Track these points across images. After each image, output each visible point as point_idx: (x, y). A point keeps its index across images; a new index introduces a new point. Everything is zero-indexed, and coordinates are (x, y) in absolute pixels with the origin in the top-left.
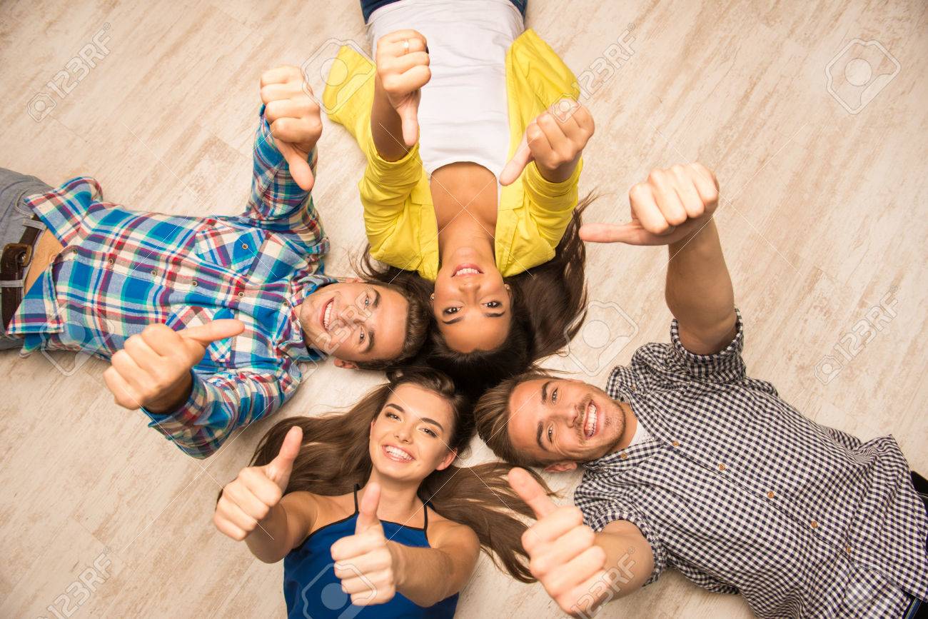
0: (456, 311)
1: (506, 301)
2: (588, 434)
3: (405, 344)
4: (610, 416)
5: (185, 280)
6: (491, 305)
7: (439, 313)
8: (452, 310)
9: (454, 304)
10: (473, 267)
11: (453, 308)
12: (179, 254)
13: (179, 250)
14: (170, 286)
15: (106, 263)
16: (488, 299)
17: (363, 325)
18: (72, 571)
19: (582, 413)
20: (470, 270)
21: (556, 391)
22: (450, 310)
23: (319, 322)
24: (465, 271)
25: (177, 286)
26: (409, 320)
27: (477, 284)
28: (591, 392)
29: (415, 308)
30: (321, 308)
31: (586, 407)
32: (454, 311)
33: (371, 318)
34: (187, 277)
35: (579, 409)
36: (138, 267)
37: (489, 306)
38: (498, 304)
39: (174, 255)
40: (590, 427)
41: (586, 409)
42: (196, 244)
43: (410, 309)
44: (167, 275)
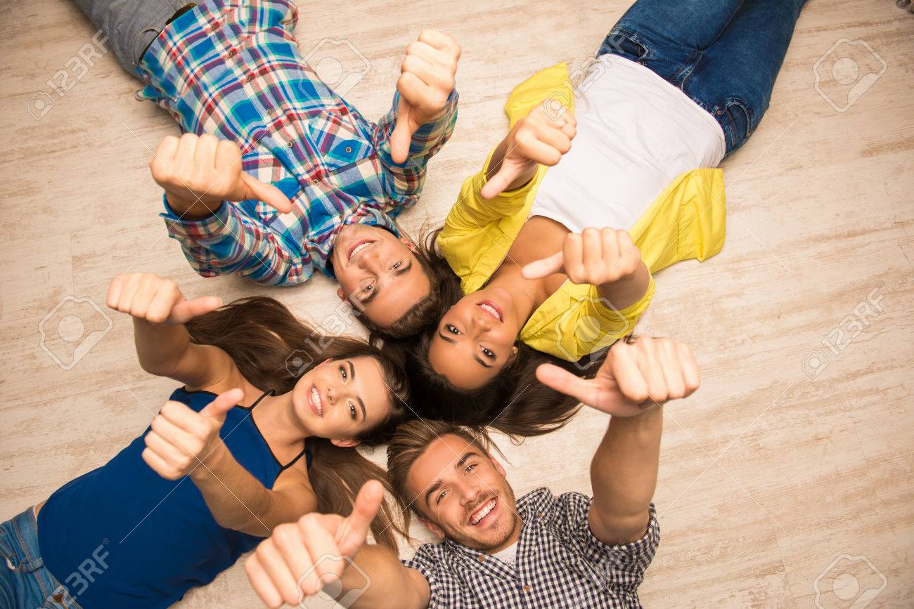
0: (456, 333)
1: (501, 360)
2: (471, 522)
3: (396, 322)
4: (500, 522)
5: (286, 136)
6: (486, 353)
7: (444, 322)
8: (454, 330)
9: (460, 326)
10: (498, 311)
11: (455, 329)
12: (298, 114)
13: (301, 112)
14: (271, 130)
15: (244, 77)
16: (489, 346)
17: (377, 281)
18: (36, 269)
19: (480, 502)
20: (493, 311)
21: (475, 465)
22: (452, 328)
23: (348, 248)
24: (489, 308)
25: (276, 136)
26: (416, 308)
27: (488, 326)
28: (502, 490)
29: (429, 303)
30: (359, 240)
31: (487, 499)
32: (455, 332)
33: (386, 279)
34: (289, 135)
35: (480, 496)
36: (262, 98)
37: (484, 351)
38: (493, 357)
39: (293, 112)
40: (477, 518)
41: (486, 501)
42: (317, 118)
43: (424, 301)
44: (277, 121)
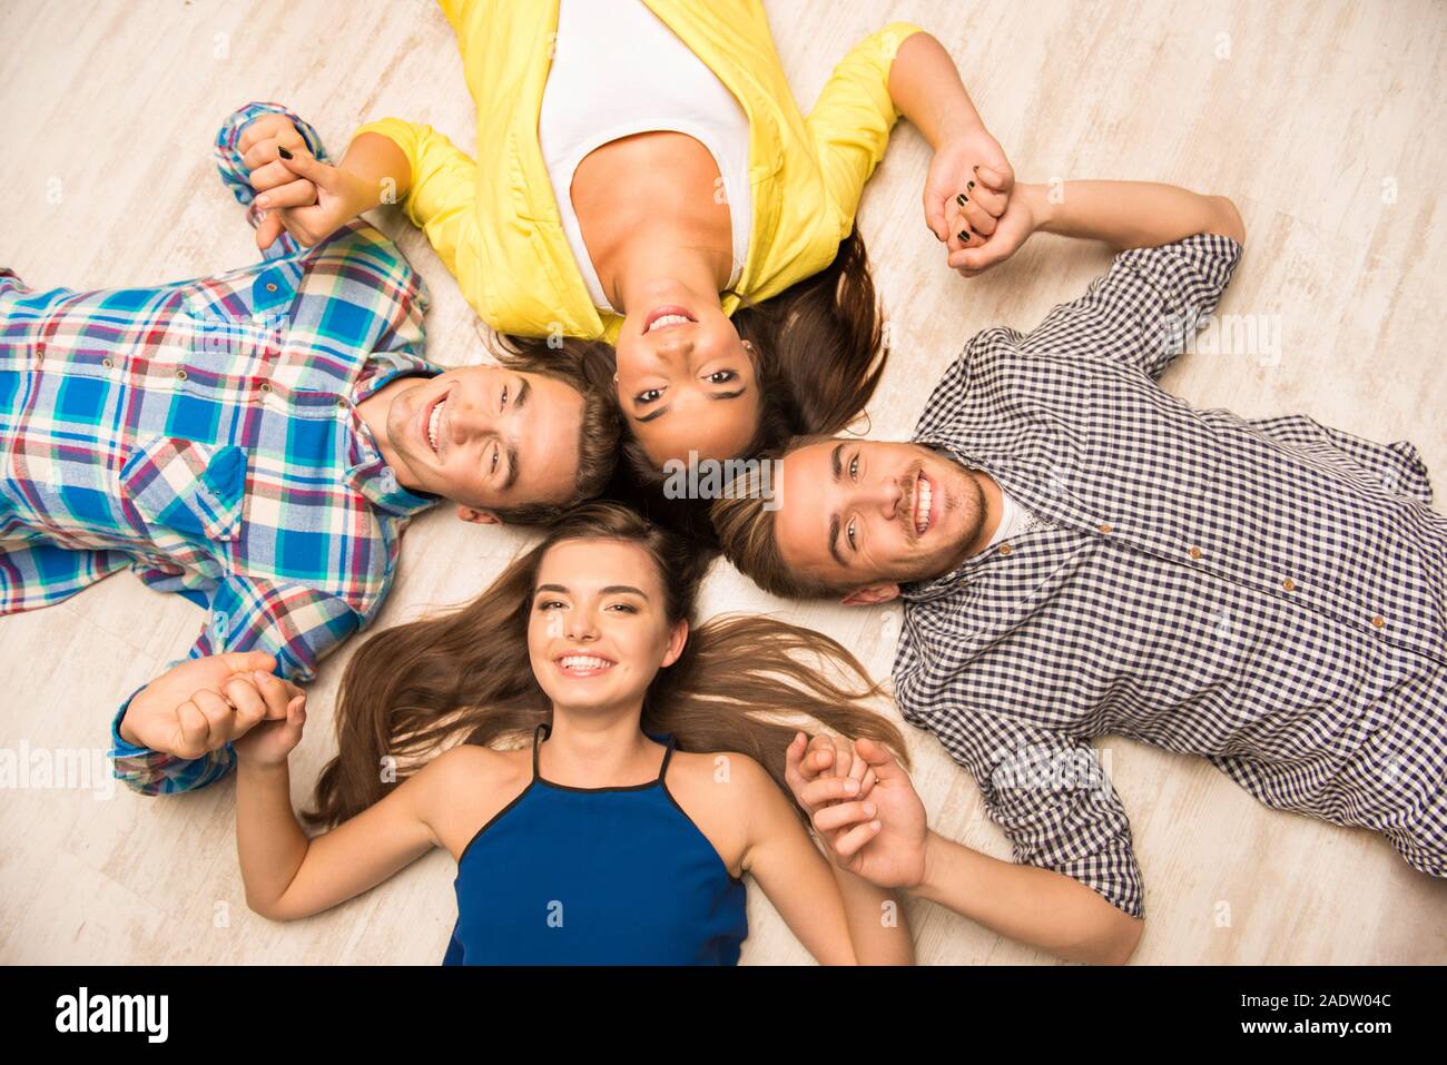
0: (657, 396)
1: (746, 370)
4: (953, 494)
5: (165, 371)
6: (718, 379)
7: (627, 403)
8: (650, 396)
9: (653, 383)
10: (680, 312)
11: (651, 392)
12: (158, 323)
13: (157, 315)
14: (137, 383)
16: (712, 368)
17: (499, 440)
19: (909, 492)
20: (672, 319)
21: (856, 458)
22: (646, 396)
23: (420, 434)
24: (663, 321)
25: (150, 383)
26: (585, 429)
29: (597, 409)
30: (424, 408)
31: (914, 481)
32: (655, 396)
33: (511, 425)
34: (167, 366)
36: (81, 356)
37: (715, 380)
38: (732, 375)
39: (149, 328)
41: (915, 485)
42: (185, 301)
43: (587, 411)
44: (130, 364)
